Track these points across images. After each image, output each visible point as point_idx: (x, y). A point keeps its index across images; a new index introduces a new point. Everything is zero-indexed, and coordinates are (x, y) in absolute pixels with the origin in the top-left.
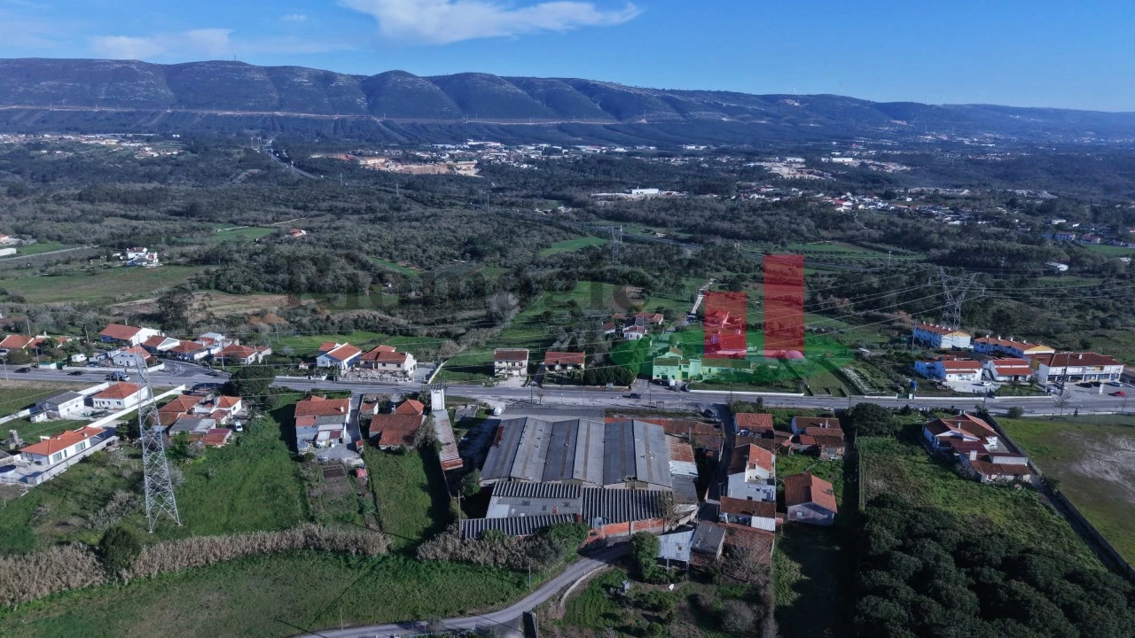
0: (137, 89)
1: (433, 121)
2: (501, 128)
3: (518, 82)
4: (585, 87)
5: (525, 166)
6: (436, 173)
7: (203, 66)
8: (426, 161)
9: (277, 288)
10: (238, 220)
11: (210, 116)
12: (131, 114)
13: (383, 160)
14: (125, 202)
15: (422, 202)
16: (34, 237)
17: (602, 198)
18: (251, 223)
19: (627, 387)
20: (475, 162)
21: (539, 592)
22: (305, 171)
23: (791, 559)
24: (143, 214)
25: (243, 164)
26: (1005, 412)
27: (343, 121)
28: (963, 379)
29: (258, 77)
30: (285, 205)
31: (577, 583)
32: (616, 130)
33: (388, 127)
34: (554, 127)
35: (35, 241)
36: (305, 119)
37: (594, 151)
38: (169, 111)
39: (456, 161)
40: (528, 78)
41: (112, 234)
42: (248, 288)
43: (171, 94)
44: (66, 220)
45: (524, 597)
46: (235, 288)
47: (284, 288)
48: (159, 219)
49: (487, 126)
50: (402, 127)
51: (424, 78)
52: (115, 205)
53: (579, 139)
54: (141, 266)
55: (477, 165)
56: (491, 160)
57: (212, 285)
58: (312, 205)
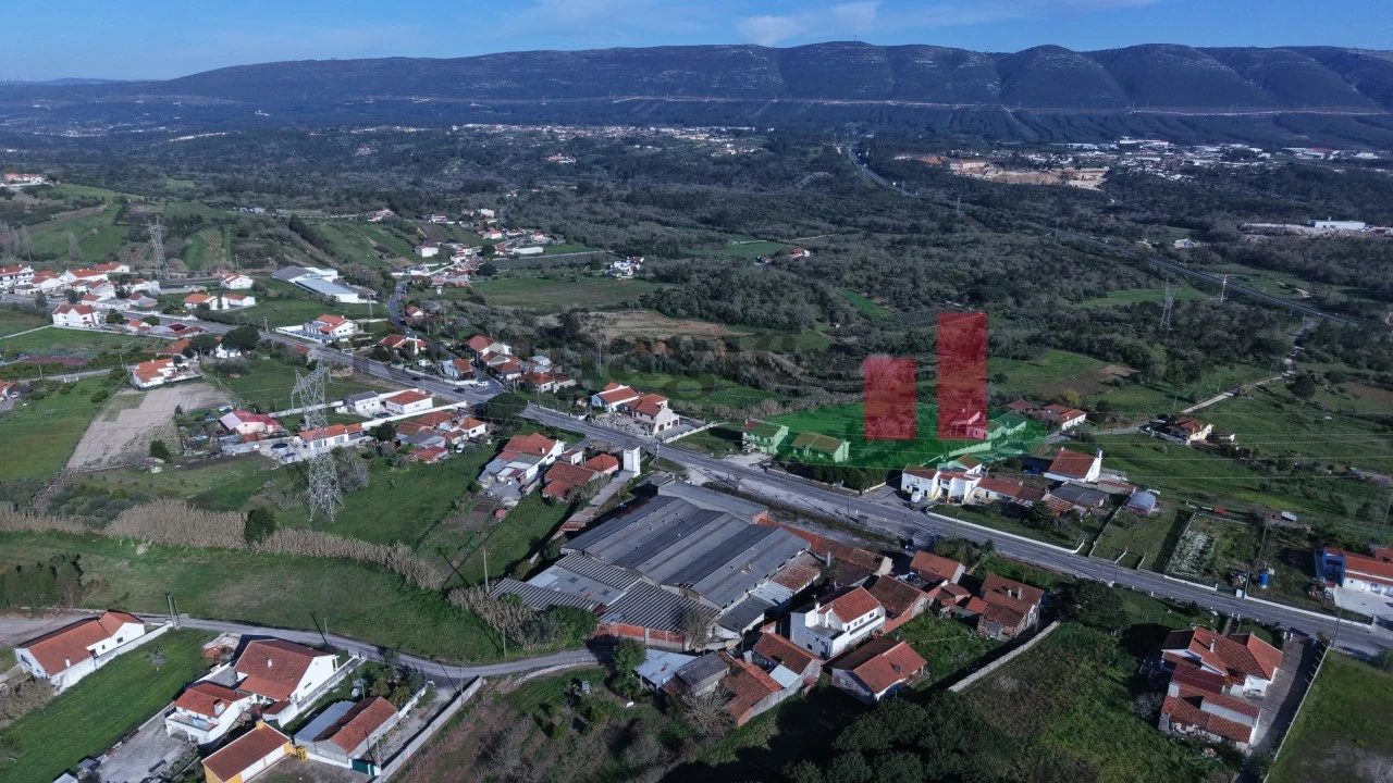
0: (749, 76)
1: (1084, 111)
2: (1181, 120)
3: (1225, 55)
4: (1336, 59)
5: (1178, 176)
6: (1040, 183)
7: (819, 48)
8: (1036, 167)
9: (711, 316)
10: (759, 233)
11: (816, 104)
12: (738, 104)
13: (982, 164)
14: (665, 206)
15: (984, 222)
16: (565, 238)
17: (1257, 231)
18: (771, 237)
19: (858, 492)
20: (1107, 169)
21: (512, 664)
22: (881, 175)
23: (777, 723)
24: (673, 219)
25: (816, 165)
26: (1372, 652)
27: (963, 111)
28: (1379, 592)
29: (876, 59)
30: (823, 218)
31: (552, 669)
32: (1377, 125)
33: (1020, 119)
34: (1266, 119)
35: (564, 241)
36: (920, 109)
37: (1316, 156)
38: (775, 101)
39: (1079, 168)
40: (1242, 49)
41: (632, 239)
42: (683, 312)
43: (781, 81)
44: (602, 222)
45: (495, 663)
46: (672, 310)
47: (718, 316)
48: (686, 226)
49: (1159, 118)
50: (1039, 120)
51: (1083, 54)
52: (656, 208)
53: (1305, 137)
54: (615, 277)
55: (1107, 173)
56: (1130, 167)
57: (655, 305)
58: (849, 219)
